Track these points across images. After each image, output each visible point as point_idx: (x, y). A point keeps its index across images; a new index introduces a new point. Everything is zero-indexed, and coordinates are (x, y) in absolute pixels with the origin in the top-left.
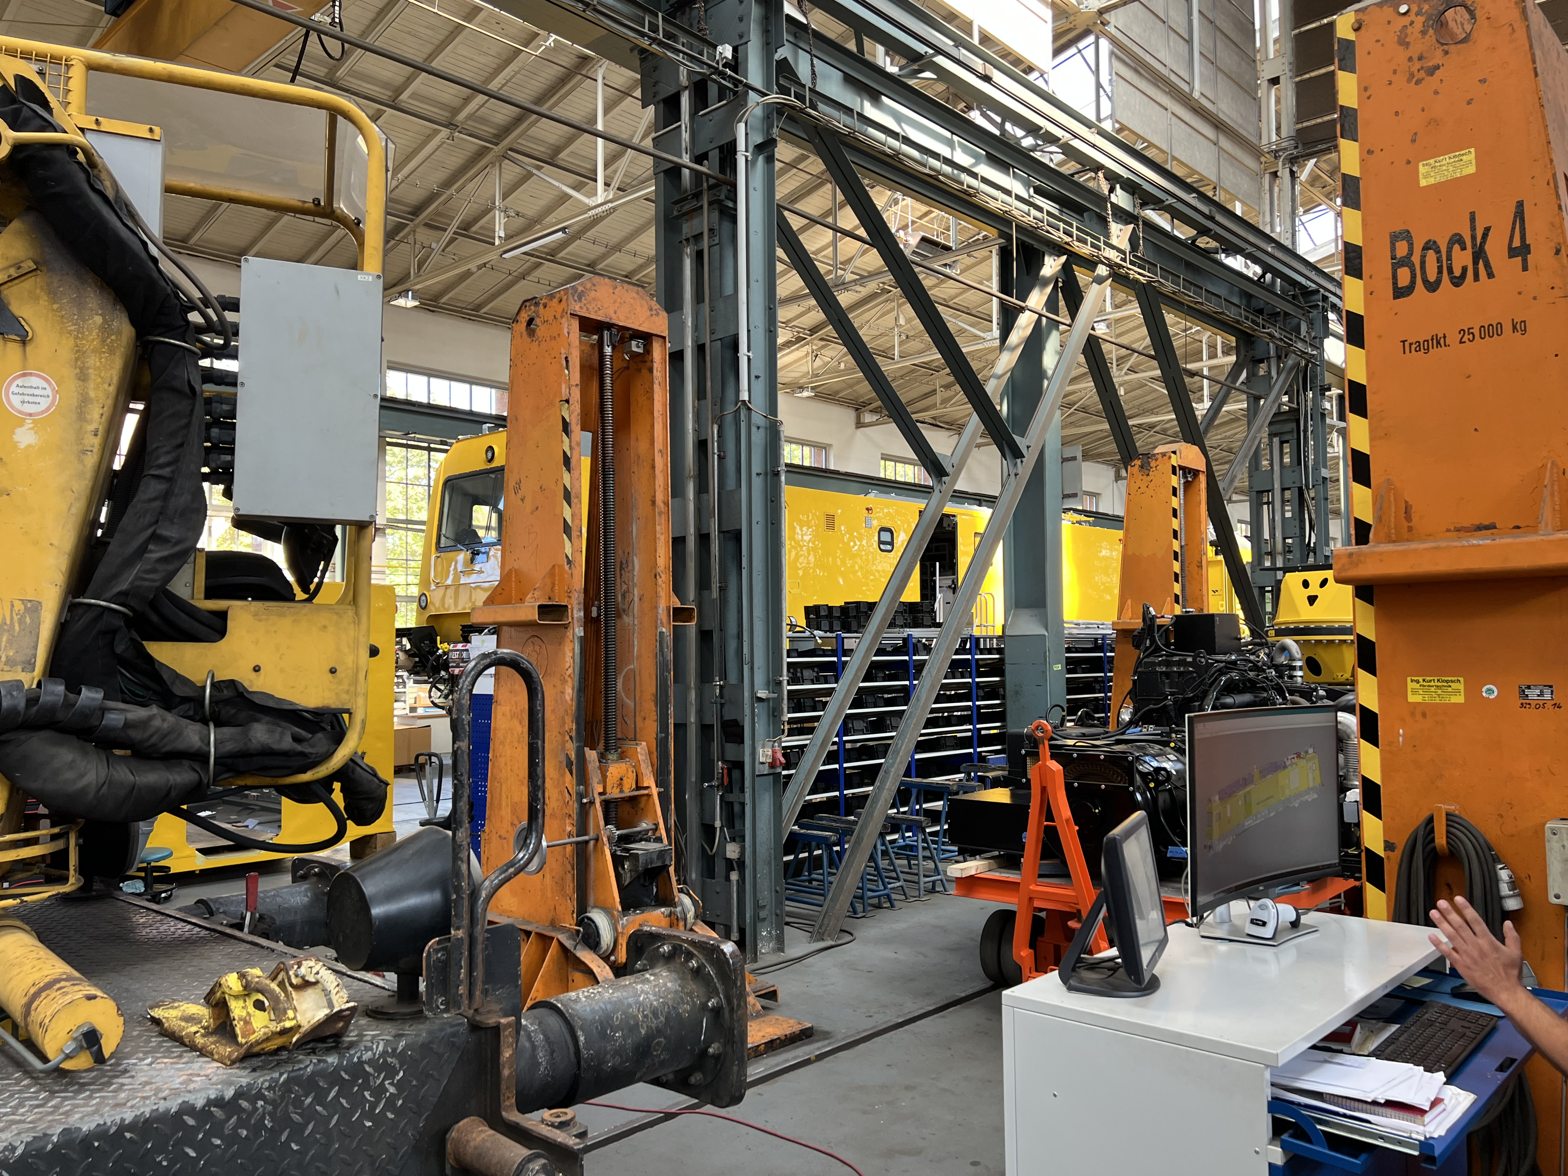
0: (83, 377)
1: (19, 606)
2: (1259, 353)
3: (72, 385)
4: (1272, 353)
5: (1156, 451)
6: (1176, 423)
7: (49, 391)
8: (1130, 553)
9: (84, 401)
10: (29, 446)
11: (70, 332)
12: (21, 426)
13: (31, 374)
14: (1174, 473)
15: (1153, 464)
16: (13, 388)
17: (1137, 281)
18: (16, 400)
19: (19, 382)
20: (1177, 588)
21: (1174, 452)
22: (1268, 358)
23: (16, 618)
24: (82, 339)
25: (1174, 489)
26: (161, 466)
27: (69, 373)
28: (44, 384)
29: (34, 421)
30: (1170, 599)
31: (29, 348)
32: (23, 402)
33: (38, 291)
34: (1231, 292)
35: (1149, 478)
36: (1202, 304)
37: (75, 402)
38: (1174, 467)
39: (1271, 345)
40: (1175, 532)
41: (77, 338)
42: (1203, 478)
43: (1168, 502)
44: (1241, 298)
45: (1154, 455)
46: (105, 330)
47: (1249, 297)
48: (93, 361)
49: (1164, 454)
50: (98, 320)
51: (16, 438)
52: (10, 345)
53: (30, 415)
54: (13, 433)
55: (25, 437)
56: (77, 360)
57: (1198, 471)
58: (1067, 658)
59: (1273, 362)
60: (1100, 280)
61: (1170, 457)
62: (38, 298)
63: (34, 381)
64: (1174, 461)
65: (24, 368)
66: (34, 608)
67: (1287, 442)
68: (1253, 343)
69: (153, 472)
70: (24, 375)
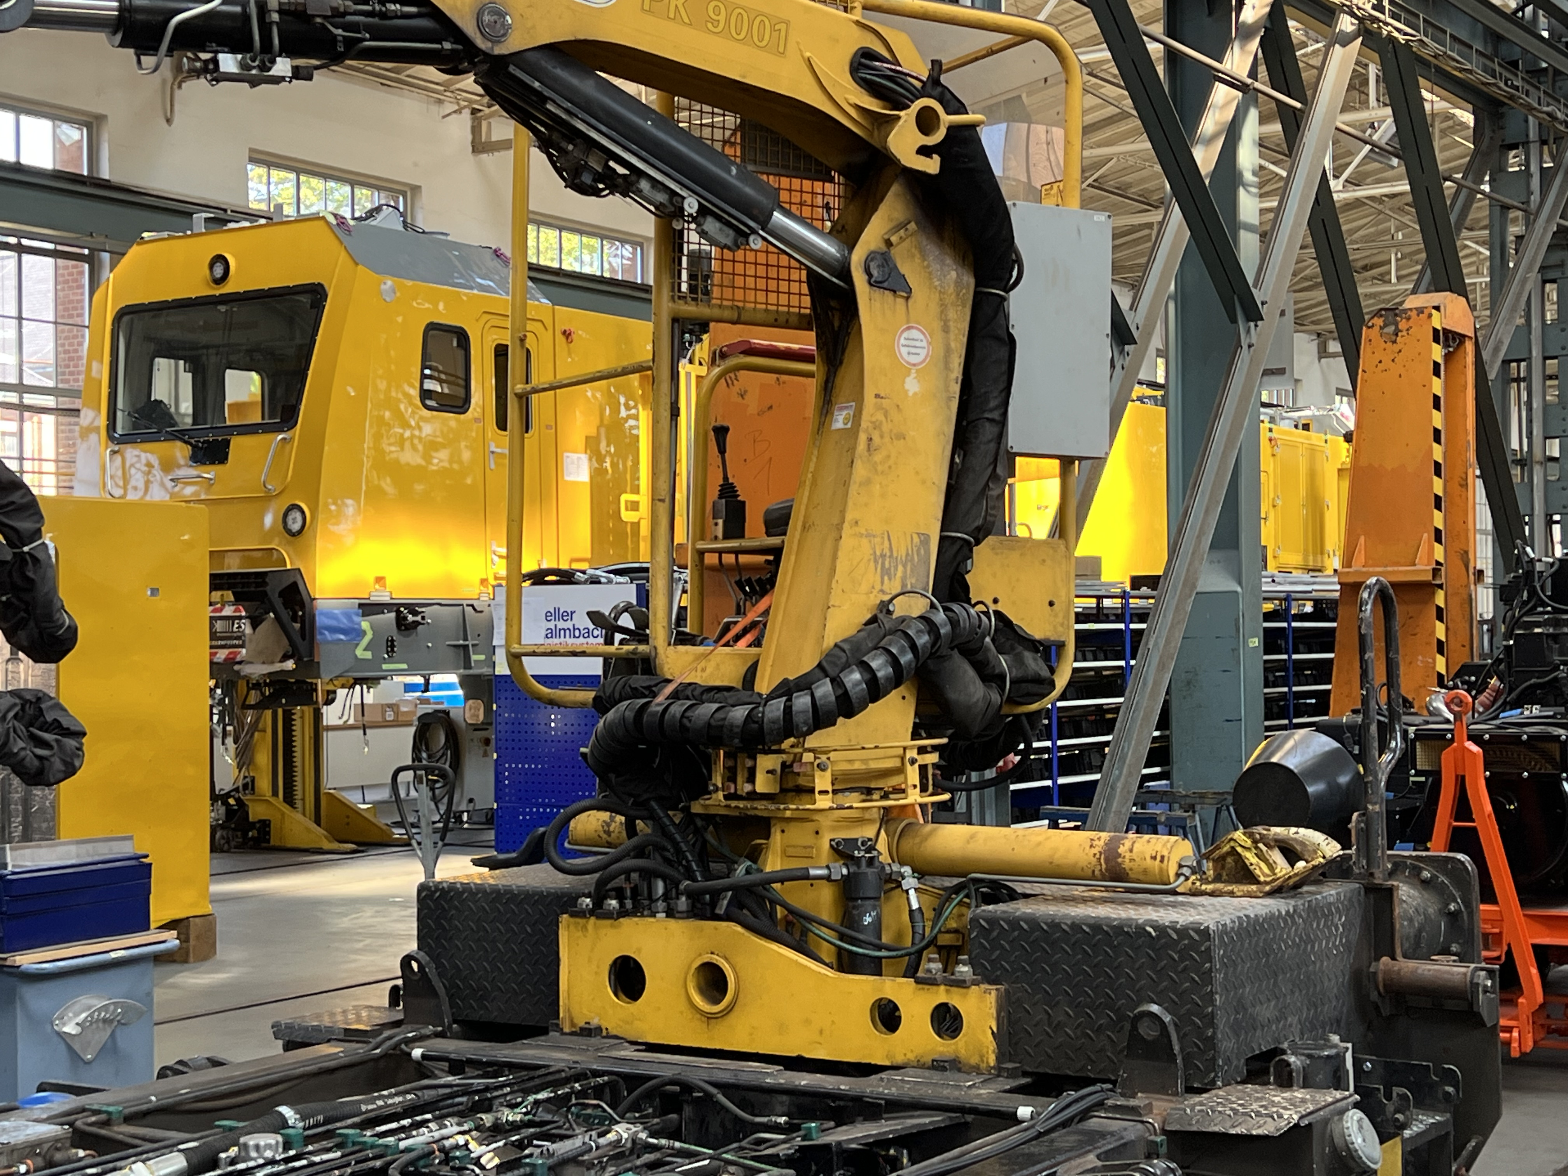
0: (946, 330)
1: (916, 539)
2: (1511, 133)
3: (939, 335)
4: (1533, 134)
5: (1406, 305)
6: (1465, 271)
7: (924, 344)
8: (1363, 462)
9: (948, 351)
10: (915, 394)
11: (936, 288)
12: (909, 375)
13: (912, 328)
14: (1436, 340)
15: (1403, 325)
16: (902, 341)
17: (1391, 39)
18: (904, 351)
19: (905, 335)
20: (1438, 519)
21: (1437, 308)
22: (1526, 144)
23: (915, 549)
24: (944, 293)
25: (1436, 365)
26: (991, 410)
27: (937, 325)
28: (921, 337)
29: (917, 371)
30: (1427, 536)
31: (911, 301)
32: (909, 353)
33: (913, 250)
34: (1473, 35)
35: (1396, 348)
36: (1470, 71)
37: (941, 352)
38: (1436, 331)
39: (1531, 118)
40: (1437, 432)
41: (940, 292)
42: (1469, 346)
43: (1427, 385)
44: (1486, 42)
45: (1405, 311)
46: (958, 283)
47: (1495, 38)
48: (952, 314)
49: (1420, 311)
50: (954, 274)
51: (907, 386)
52: (899, 300)
53: (914, 365)
54: (904, 382)
55: (912, 385)
56: (942, 312)
57: (1464, 336)
58: (1266, 630)
59: (1534, 149)
60: (1345, 40)
61: (1430, 316)
62: (913, 256)
63: (914, 334)
64: (1437, 321)
65: (908, 322)
66: (925, 540)
67: (1553, 281)
68: (1502, 116)
69: (987, 415)
70: (909, 328)
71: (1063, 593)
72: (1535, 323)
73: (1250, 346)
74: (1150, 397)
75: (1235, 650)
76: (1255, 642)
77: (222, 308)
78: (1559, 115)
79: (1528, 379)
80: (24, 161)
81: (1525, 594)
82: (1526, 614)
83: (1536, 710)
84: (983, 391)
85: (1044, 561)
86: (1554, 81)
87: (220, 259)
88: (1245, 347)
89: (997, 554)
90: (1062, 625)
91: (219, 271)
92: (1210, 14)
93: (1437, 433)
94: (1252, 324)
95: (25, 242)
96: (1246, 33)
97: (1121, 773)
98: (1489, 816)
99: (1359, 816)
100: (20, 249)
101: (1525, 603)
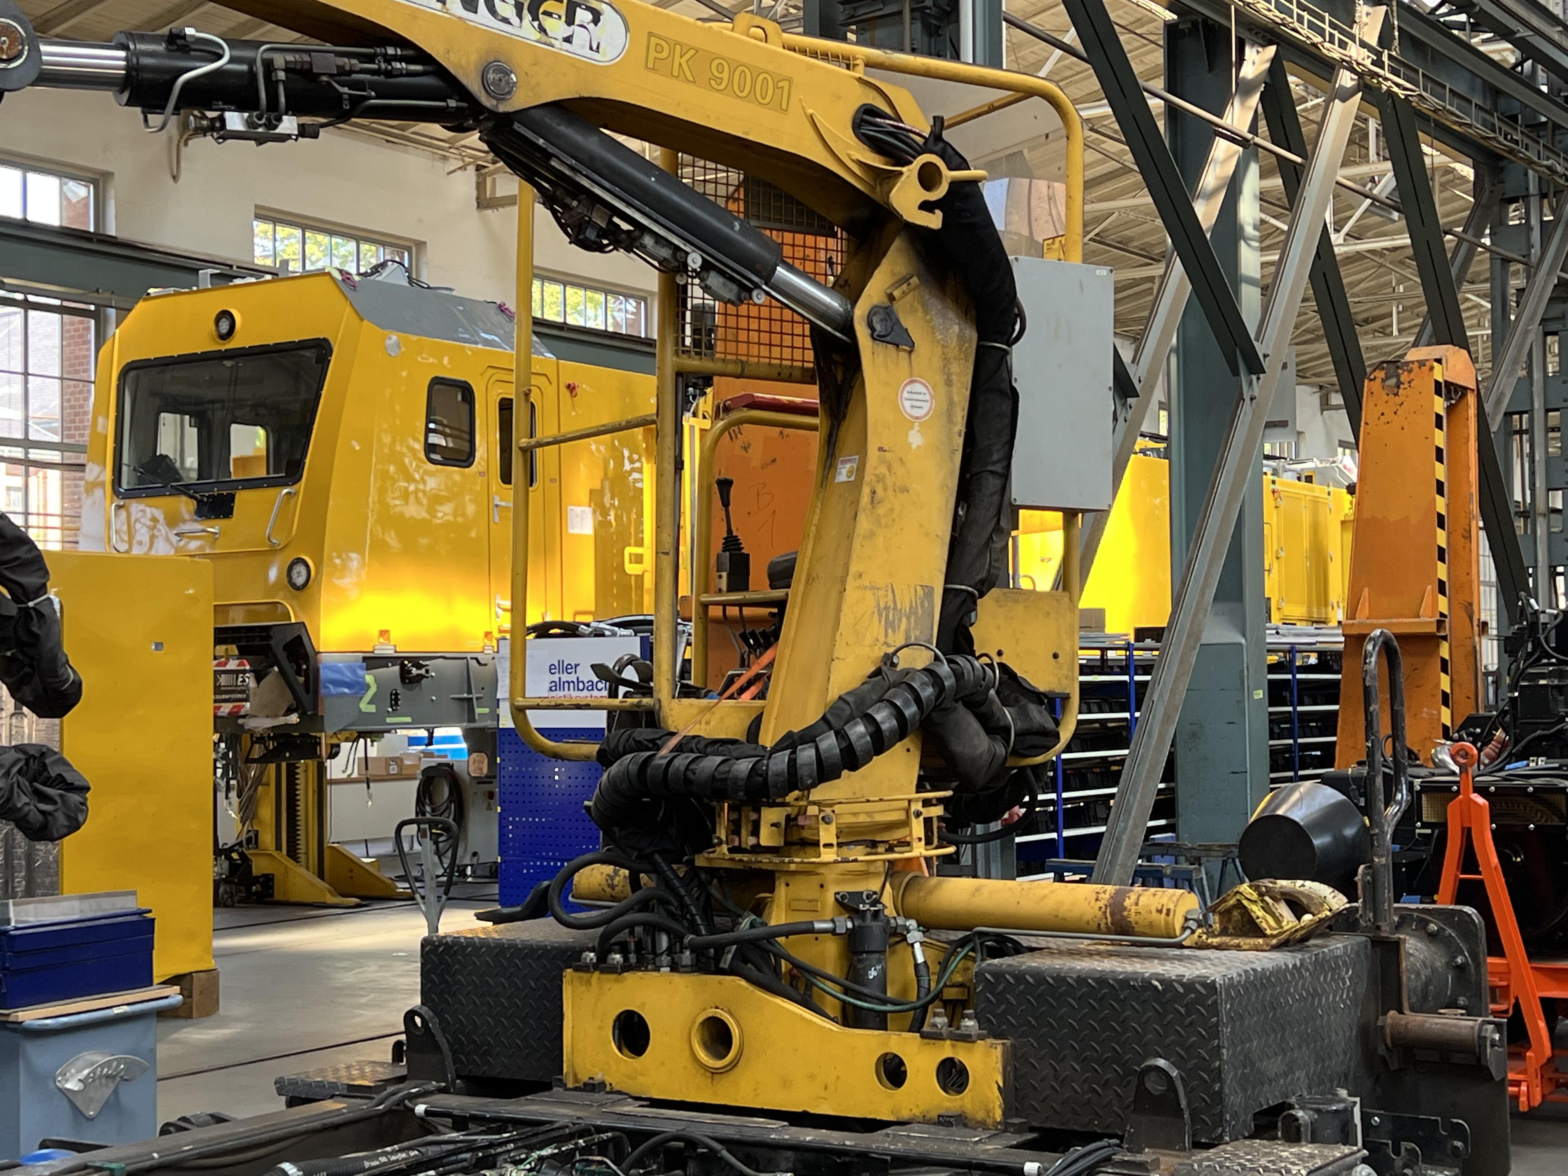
0: (949, 383)
1: (920, 592)
2: (1511, 187)
3: (942, 389)
4: (1533, 188)
5: (1408, 358)
6: (1466, 324)
7: (927, 397)
8: (1366, 514)
9: (951, 403)
10: (918, 447)
11: (938, 341)
12: (912, 428)
13: (916, 381)
14: (1438, 392)
15: (1404, 377)
16: (906, 395)
17: (1390, 93)
18: (907, 404)
19: (908, 388)
20: (1442, 571)
21: (1439, 361)
22: (1526, 197)
23: (919, 601)
24: (947, 347)
25: (1439, 418)
26: (994, 463)
27: (940, 379)
28: (924, 390)
29: (921, 425)
30: (1431, 588)
31: (913, 356)
32: (912, 407)
33: (916, 304)
34: (1472, 90)
35: (1398, 400)
36: (1470, 126)
37: (944, 406)
38: (1437, 383)
39: (1530, 172)
40: (1440, 484)
41: (943, 346)
42: (1471, 399)
43: (1429, 438)
44: (1485, 97)
45: (1407, 363)
46: (961, 337)
47: (1495, 93)
48: (955, 368)
49: (1422, 363)
50: (956, 328)
51: (910, 439)
52: (902, 354)
53: (917, 418)
54: (907, 435)
55: (915, 439)
56: (945, 366)
57: (1465, 389)
58: (1270, 682)
59: (1534, 202)
60: (1345, 95)
61: (1432, 368)
62: (916, 311)
63: (918, 387)
64: (1439, 374)
65: (911, 376)
66: (929, 592)
67: (1554, 333)
68: (1502, 170)
69: (990, 468)
70: (912, 382)
71: (1067, 645)
72: (1537, 375)
73: (1252, 399)
74: (1152, 450)
75: (1241, 702)
76: (1260, 694)
77: (228, 363)
78: (1559, 169)
79: (1530, 431)
80: (30, 218)
81: (1530, 646)
82: (1531, 666)
83: (1542, 762)
84: (986, 443)
85: (1048, 613)
86: (1553, 135)
87: (225, 314)
88: (1247, 400)
89: (1001, 606)
90: (1067, 677)
91: (224, 326)
92: (1211, 70)
93: (1440, 486)
94: (1254, 377)
95: (31, 298)
96: (1246, 89)
97: (1125, 827)
98: (1496, 868)
99: (1366, 868)
100: (27, 306)
101: (1530, 655)
